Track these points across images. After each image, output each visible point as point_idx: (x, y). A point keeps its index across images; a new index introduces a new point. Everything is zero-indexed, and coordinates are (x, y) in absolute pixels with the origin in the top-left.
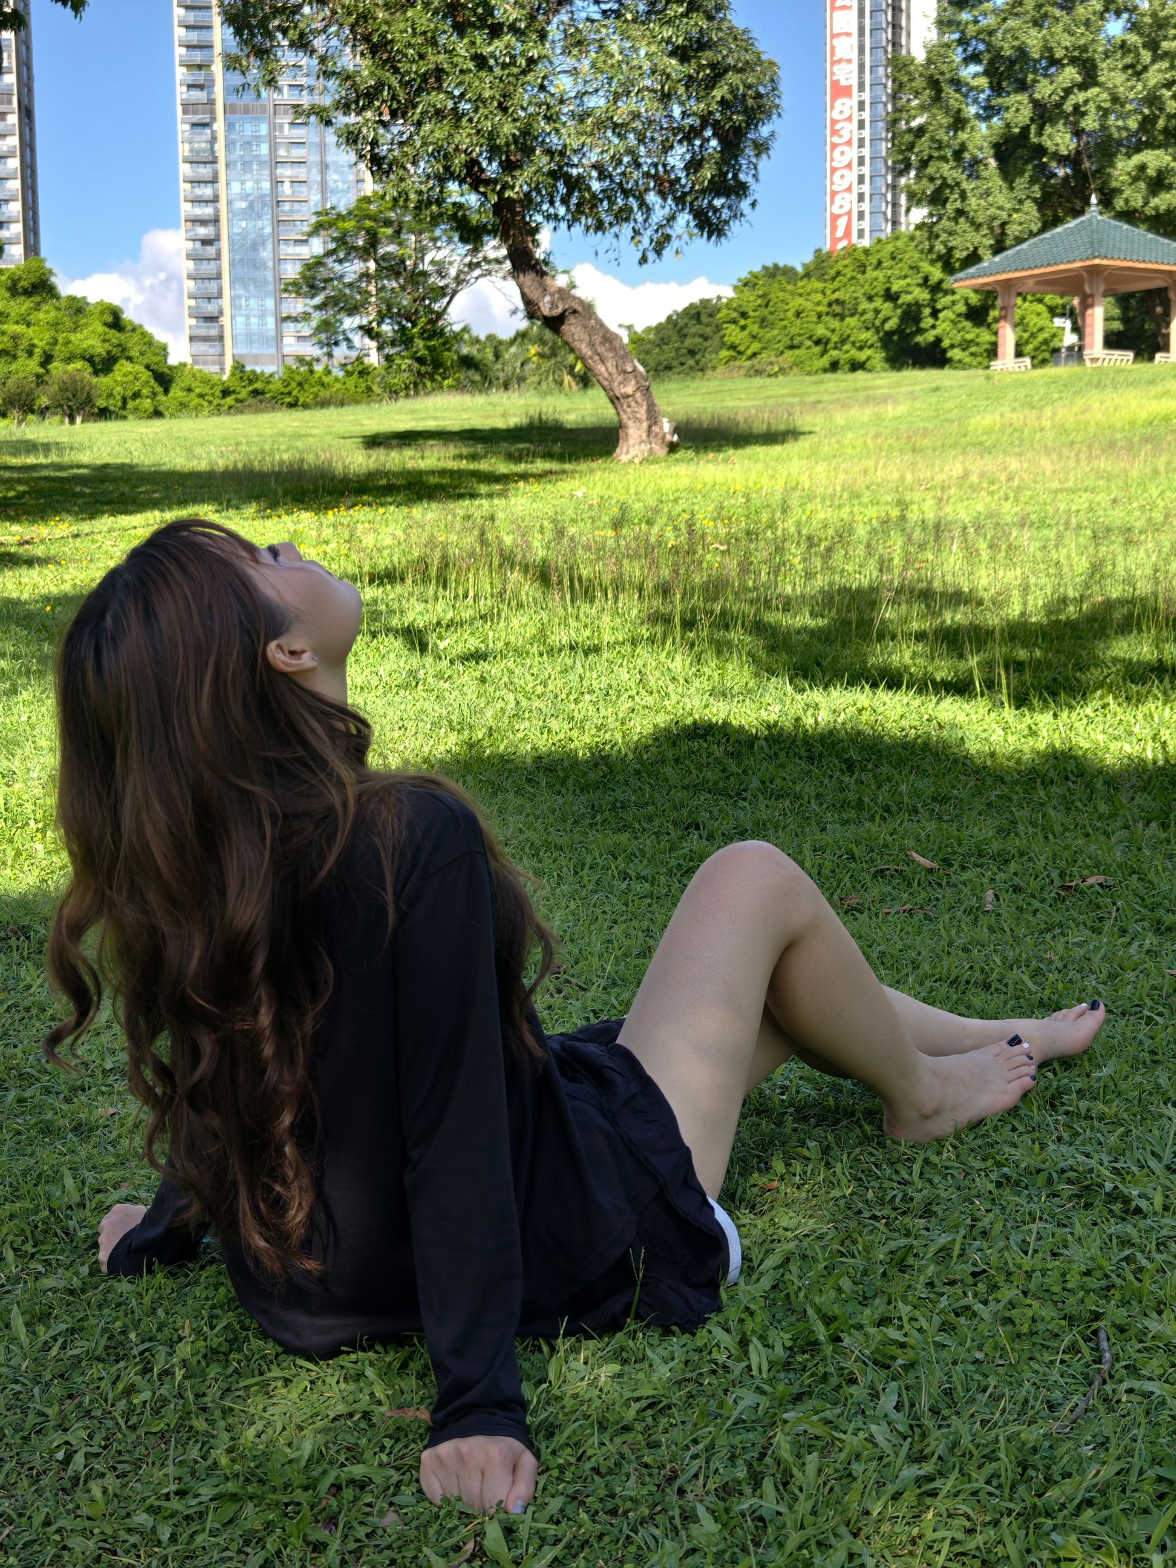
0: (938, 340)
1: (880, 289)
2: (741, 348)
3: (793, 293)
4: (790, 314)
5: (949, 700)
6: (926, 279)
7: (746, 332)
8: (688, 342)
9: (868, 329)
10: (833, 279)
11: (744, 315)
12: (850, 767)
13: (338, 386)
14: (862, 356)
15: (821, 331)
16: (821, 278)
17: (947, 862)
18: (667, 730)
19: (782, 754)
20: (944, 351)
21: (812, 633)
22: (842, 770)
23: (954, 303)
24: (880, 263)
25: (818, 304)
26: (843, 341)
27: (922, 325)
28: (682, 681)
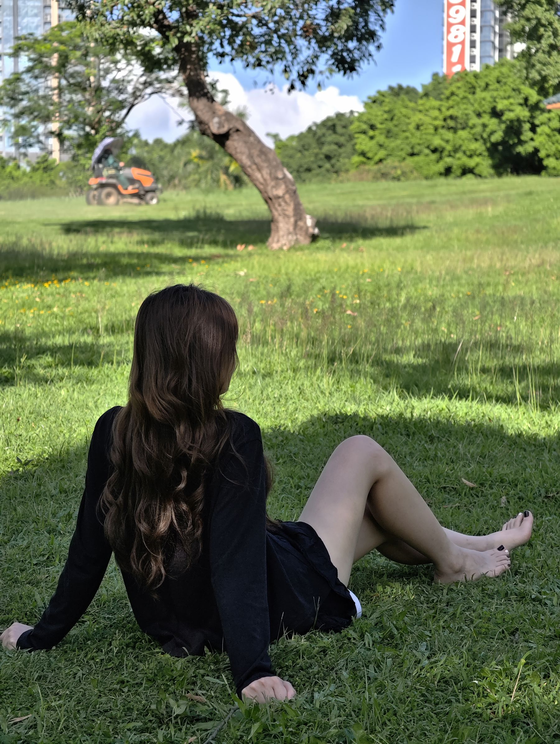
0: (537, 150)
1: (487, 107)
2: (370, 155)
3: (414, 110)
4: (412, 127)
5: (498, 406)
6: (526, 99)
7: (374, 142)
8: (326, 149)
9: (476, 140)
10: (448, 98)
11: (372, 127)
12: (431, 439)
13: (25, 179)
14: (471, 163)
15: (437, 142)
16: (438, 98)
17: (482, 484)
18: (319, 419)
19: (390, 433)
20: (541, 160)
21: (415, 368)
22: (426, 442)
23: (549, 120)
24: (487, 85)
25: (436, 119)
26: (456, 150)
27: (523, 138)
28: (327, 394)
